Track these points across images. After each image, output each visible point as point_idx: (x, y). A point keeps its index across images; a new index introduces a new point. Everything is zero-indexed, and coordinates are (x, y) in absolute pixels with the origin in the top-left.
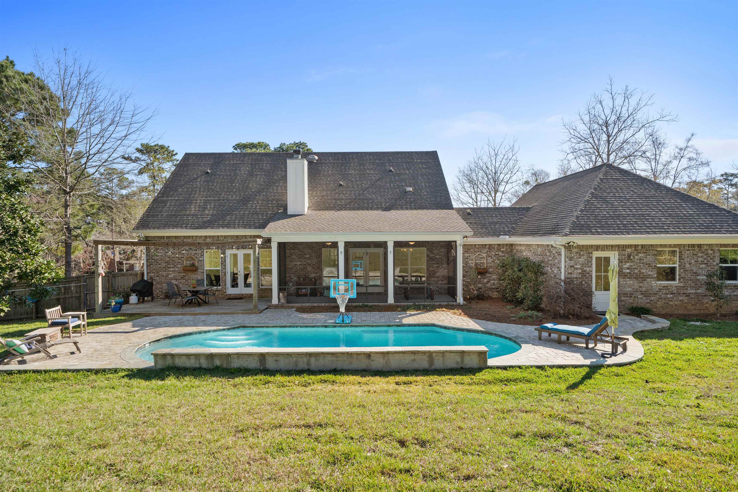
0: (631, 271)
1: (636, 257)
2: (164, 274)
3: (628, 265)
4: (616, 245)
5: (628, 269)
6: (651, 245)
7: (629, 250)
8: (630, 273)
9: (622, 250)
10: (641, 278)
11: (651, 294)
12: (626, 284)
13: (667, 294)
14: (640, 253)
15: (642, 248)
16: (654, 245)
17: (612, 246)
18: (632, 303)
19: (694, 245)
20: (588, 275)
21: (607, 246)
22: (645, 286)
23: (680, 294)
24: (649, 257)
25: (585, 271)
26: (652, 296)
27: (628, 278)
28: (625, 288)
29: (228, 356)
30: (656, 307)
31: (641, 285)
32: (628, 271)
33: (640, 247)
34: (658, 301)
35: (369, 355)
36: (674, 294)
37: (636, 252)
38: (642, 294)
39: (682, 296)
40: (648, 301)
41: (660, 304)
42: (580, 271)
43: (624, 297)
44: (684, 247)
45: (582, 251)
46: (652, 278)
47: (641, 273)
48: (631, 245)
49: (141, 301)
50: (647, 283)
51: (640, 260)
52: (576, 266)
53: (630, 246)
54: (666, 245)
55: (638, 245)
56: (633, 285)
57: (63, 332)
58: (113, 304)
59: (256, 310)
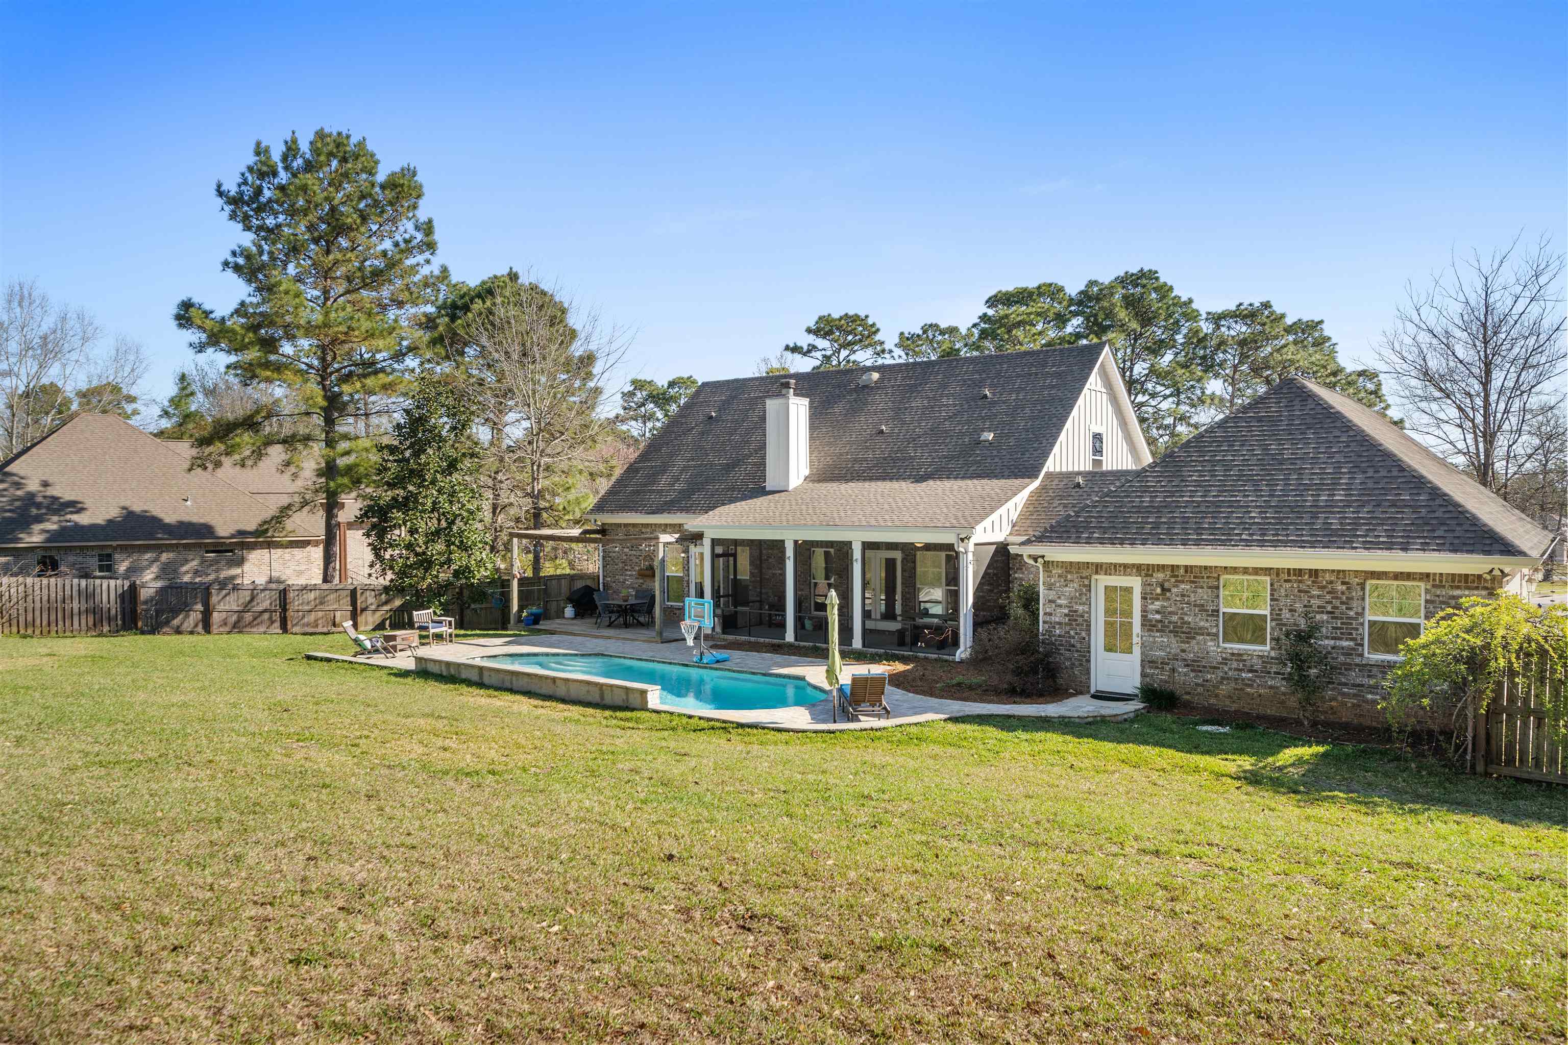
0: (1165, 616)
1: (1174, 590)
2: (621, 578)
3: (1157, 605)
4: (1133, 565)
5: (1158, 612)
6: (1206, 568)
7: (1160, 576)
8: (1161, 621)
9: (1147, 575)
10: (1186, 633)
11: (1205, 667)
12: (1154, 642)
13: (1240, 670)
14: (1183, 582)
15: (1186, 572)
16: (1211, 567)
17: (1125, 566)
18: (1166, 682)
19: (1300, 570)
20: (1080, 620)
21: (1115, 565)
22: (1193, 648)
23: (1269, 673)
24: (1200, 590)
25: (1076, 611)
26: (1208, 672)
27: (1158, 631)
28: (1151, 650)
29: (459, 665)
30: (1217, 696)
31: (1185, 646)
32: (1158, 617)
33: (1182, 571)
34: (1222, 683)
35: (554, 679)
36: (1256, 671)
37: (1173, 580)
38: (1188, 665)
39: (1273, 678)
40: (1200, 681)
41: (1224, 689)
42: (1066, 611)
43: (1151, 668)
44: (1278, 575)
45: (1070, 572)
46: (1208, 634)
47: (1185, 623)
48: (1163, 566)
49: (579, 615)
50: (1198, 643)
51: (1183, 596)
52: (1059, 601)
53: (1161, 568)
54: (1235, 568)
55: (1178, 566)
56: (1168, 646)
57: (421, 637)
58: (525, 614)
59: (658, 639)
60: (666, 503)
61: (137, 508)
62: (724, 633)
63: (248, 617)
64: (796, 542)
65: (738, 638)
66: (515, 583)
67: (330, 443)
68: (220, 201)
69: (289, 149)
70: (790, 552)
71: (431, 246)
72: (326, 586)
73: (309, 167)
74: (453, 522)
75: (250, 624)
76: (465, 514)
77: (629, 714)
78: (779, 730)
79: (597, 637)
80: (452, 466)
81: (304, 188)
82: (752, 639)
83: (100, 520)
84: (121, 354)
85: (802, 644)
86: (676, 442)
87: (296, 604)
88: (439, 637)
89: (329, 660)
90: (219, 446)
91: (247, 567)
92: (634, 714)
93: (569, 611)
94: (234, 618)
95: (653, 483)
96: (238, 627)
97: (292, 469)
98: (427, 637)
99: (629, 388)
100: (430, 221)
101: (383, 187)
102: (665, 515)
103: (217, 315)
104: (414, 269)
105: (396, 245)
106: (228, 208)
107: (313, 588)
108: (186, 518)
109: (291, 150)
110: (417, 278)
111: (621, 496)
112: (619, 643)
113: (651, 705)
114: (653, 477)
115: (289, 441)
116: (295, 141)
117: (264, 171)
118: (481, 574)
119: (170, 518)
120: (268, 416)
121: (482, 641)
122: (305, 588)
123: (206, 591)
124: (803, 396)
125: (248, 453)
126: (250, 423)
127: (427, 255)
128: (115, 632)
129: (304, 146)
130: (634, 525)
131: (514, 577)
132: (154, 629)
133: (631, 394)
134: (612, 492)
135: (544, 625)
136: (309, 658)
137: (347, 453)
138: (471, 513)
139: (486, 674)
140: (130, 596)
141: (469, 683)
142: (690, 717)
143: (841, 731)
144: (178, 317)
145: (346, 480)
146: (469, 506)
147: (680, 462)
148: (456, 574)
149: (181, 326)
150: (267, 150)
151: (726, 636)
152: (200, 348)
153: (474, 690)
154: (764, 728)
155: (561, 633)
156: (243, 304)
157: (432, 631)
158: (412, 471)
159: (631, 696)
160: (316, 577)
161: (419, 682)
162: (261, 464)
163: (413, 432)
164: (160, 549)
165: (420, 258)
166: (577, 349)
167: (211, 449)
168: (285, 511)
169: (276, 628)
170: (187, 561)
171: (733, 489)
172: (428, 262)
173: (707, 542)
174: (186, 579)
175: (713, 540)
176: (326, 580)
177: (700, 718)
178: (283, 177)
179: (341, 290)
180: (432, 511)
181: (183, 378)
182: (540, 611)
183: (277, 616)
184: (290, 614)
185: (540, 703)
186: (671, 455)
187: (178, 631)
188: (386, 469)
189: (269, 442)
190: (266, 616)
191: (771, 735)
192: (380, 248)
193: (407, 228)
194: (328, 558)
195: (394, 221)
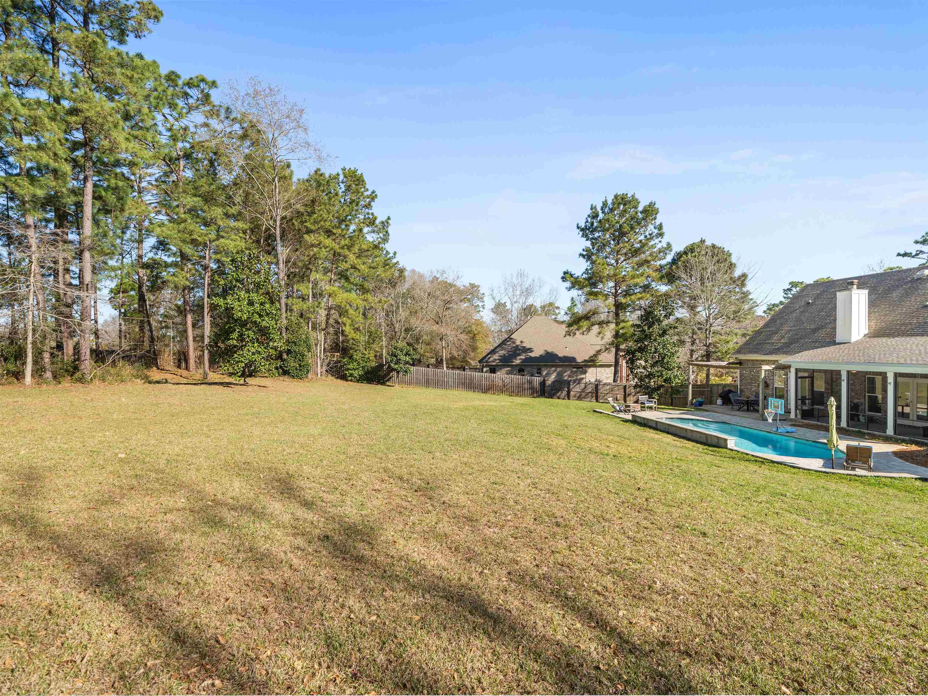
2: (750, 387)
29: (648, 419)
49: (724, 403)
57: (642, 407)
58: (694, 401)
59: (761, 418)
60: (775, 349)
61: (550, 351)
62: (802, 419)
63: (583, 394)
64: (848, 372)
65: (810, 422)
66: (691, 386)
67: (617, 324)
68: (578, 231)
69: (604, 204)
70: (844, 376)
71: (661, 235)
72: (614, 384)
73: (612, 210)
74: (664, 358)
75: (584, 397)
76: (669, 354)
77: (715, 449)
78: (794, 467)
79: (728, 414)
80: (664, 333)
81: (608, 220)
82: (819, 423)
83: (538, 355)
84: (551, 291)
85: (851, 429)
86: (785, 317)
87: (602, 390)
88: (651, 408)
89: (601, 413)
90: (575, 327)
91: (587, 375)
92: (720, 450)
93: (719, 402)
94: (578, 394)
95: (769, 339)
96: (579, 398)
97: (601, 335)
98: (644, 407)
99: (788, 286)
100: (661, 224)
101: (641, 212)
102: (774, 355)
103: (576, 276)
104: (653, 246)
105: (646, 237)
106: (581, 233)
107: (609, 384)
108: (566, 355)
109: (605, 204)
110: (655, 250)
111: (751, 346)
112: (739, 418)
113: (729, 446)
114: (770, 336)
115: (601, 323)
116: (606, 201)
117: (595, 216)
118: (676, 382)
119: (561, 355)
120: (594, 314)
121: (670, 411)
122: (605, 384)
123: (568, 383)
124: (863, 288)
125: (585, 329)
126: (586, 317)
127: (660, 239)
128: (538, 397)
129: (610, 202)
130: (757, 360)
131: (690, 383)
132: (551, 396)
133: (790, 290)
134: (747, 344)
135: (704, 407)
136: (594, 411)
137: (623, 328)
138: (673, 354)
139: (658, 424)
140: (543, 384)
141: (651, 427)
142: (747, 454)
143: (833, 473)
144: (563, 278)
145: (621, 340)
146: (671, 350)
147: (786, 328)
148: (665, 381)
149: (564, 281)
150: (595, 207)
151: (803, 421)
152: (569, 289)
153: (651, 431)
154: (785, 465)
155: (713, 411)
156: (587, 269)
157: (647, 405)
158: (646, 336)
159: (720, 441)
160: (611, 380)
161: (631, 425)
162: (590, 333)
163: (647, 319)
164: (556, 366)
165: (657, 241)
166: (737, 273)
167: (572, 328)
168: (599, 352)
169: (594, 399)
170: (566, 372)
171: (815, 342)
172: (660, 242)
173: (793, 371)
174: (566, 378)
175: (796, 369)
176: (615, 381)
177: (752, 456)
178: (601, 216)
179: (622, 259)
180: (655, 353)
181: (572, 299)
182: (702, 400)
183: (594, 395)
184: (599, 394)
185: (677, 439)
186: (782, 324)
187: (559, 398)
188: (635, 335)
189: (593, 325)
190: (590, 394)
191: (788, 469)
192: (640, 239)
193: (651, 228)
194: (616, 373)
195: (646, 226)
